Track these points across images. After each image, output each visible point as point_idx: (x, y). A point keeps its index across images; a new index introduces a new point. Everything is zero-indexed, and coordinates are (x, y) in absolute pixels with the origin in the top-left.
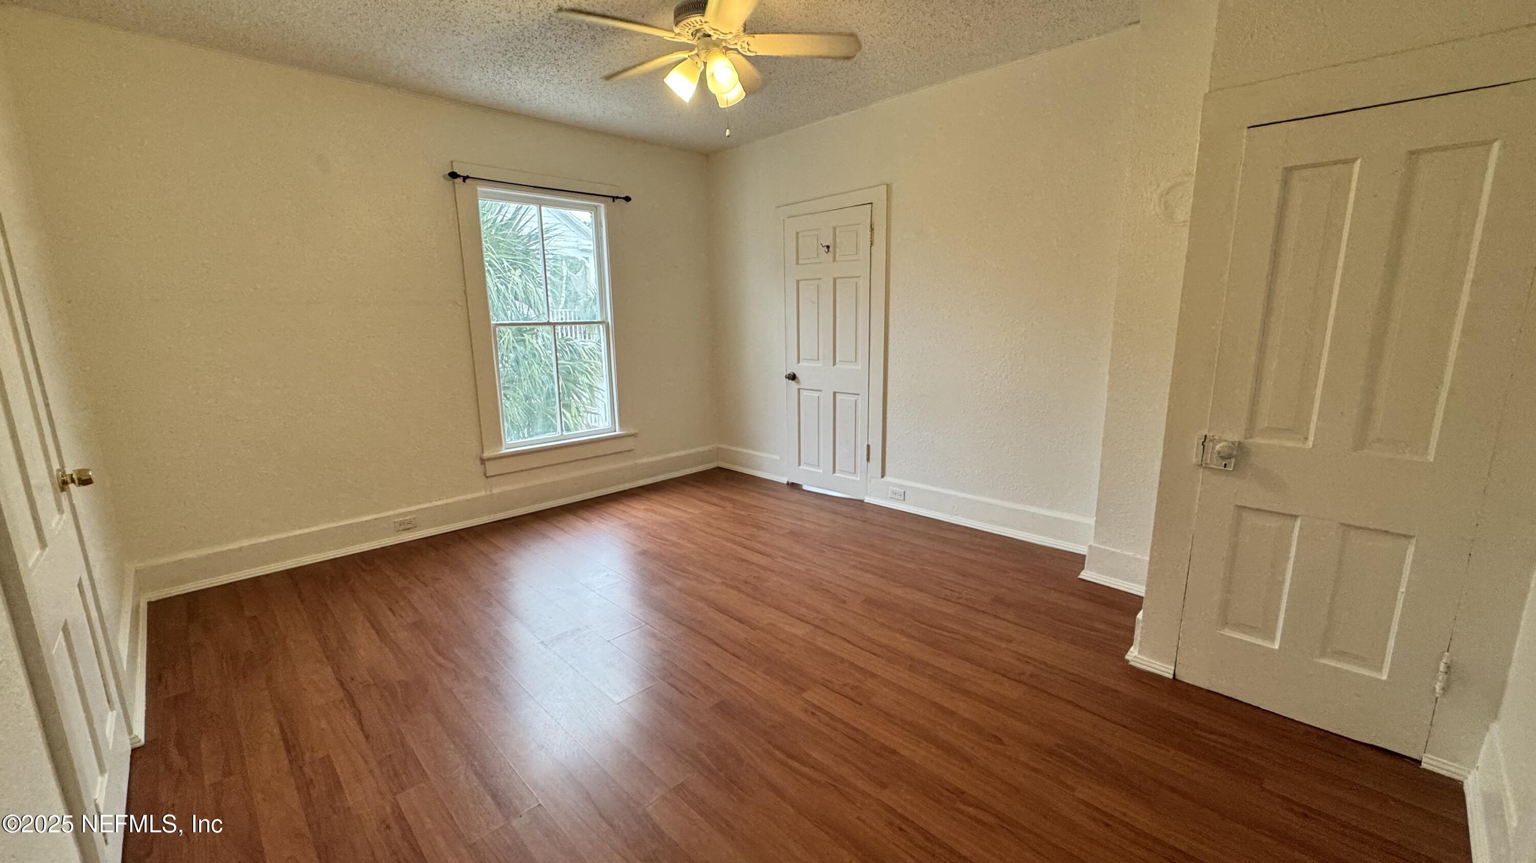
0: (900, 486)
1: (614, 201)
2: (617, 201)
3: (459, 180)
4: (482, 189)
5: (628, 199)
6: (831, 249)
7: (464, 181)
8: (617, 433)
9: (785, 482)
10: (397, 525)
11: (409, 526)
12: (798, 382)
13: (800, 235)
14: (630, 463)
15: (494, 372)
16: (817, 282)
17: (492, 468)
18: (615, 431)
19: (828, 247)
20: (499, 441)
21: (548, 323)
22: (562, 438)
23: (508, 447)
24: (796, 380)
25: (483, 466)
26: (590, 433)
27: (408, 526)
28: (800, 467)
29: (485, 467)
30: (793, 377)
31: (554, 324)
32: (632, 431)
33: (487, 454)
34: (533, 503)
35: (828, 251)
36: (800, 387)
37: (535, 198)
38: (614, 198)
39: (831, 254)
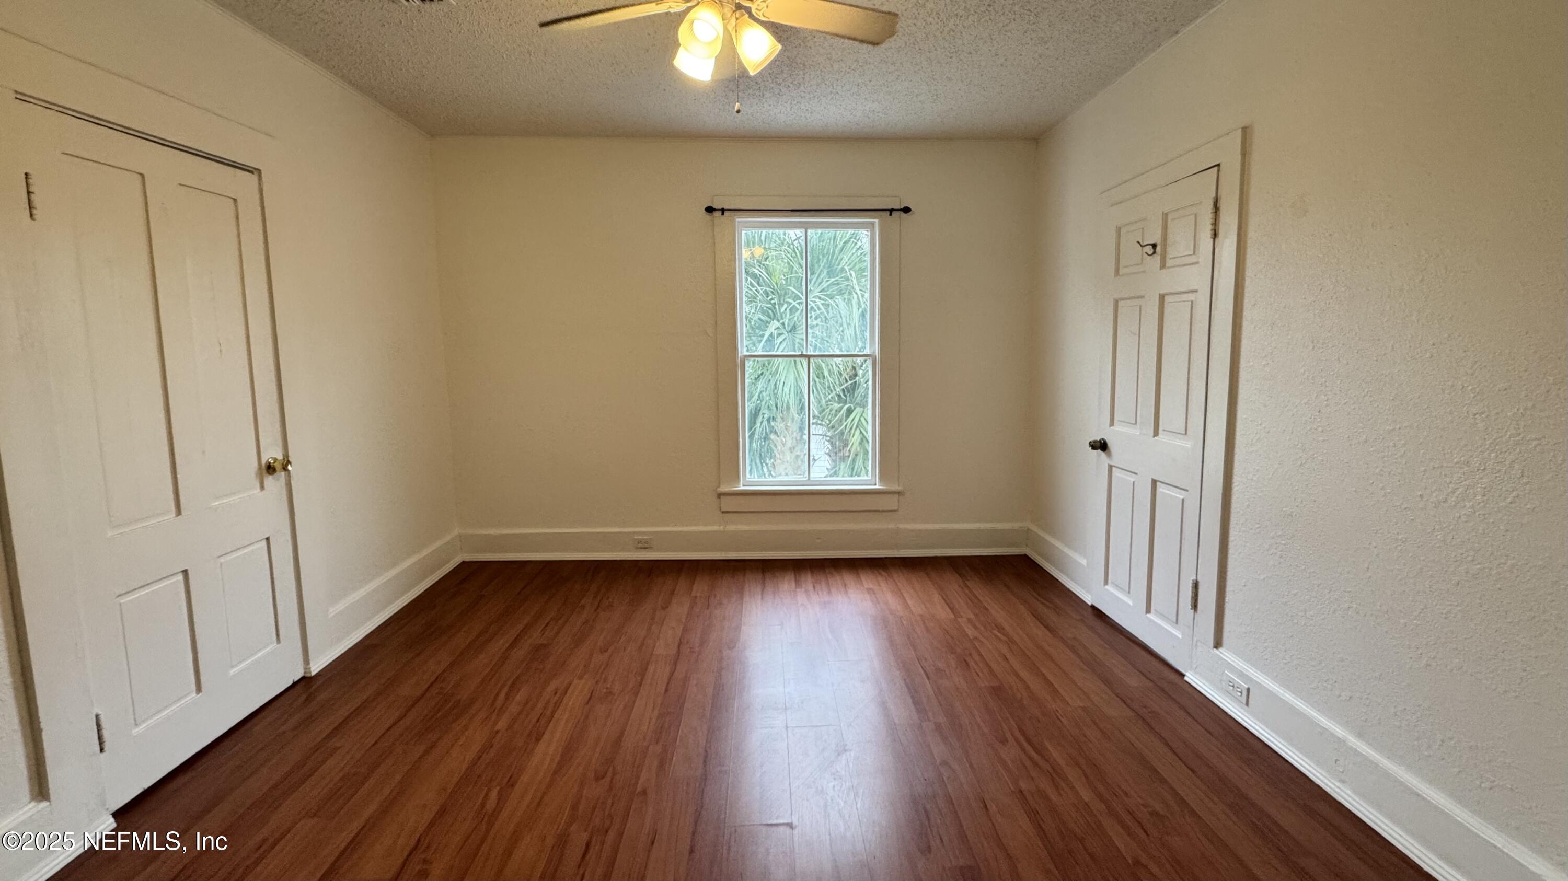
0: (1242, 675)
1: (891, 215)
2: (894, 213)
3: (718, 214)
4: (740, 219)
5: (907, 210)
6: (1158, 249)
7: (723, 214)
8: (877, 487)
9: (1090, 604)
10: (636, 543)
11: (646, 545)
12: (1109, 455)
13: (1123, 231)
14: (891, 526)
15: (737, 403)
16: (1136, 302)
17: (727, 504)
18: (875, 485)
19: (1154, 246)
20: (736, 478)
21: (802, 356)
22: (808, 483)
23: (746, 484)
24: (1107, 451)
25: (718, 500)
26: (842, 483)
27: (644, 545)
28: (1107, 587)
29: (720, 501)
30: (1102, 446)
31: (809, 357)
32: (895, 487)
33: (724, 488)
34: (765, 550)
35: (1154, 252)
36: (1112, 464)
37: (800, 222)
38: (891, 211)
39: (1157, 258)
